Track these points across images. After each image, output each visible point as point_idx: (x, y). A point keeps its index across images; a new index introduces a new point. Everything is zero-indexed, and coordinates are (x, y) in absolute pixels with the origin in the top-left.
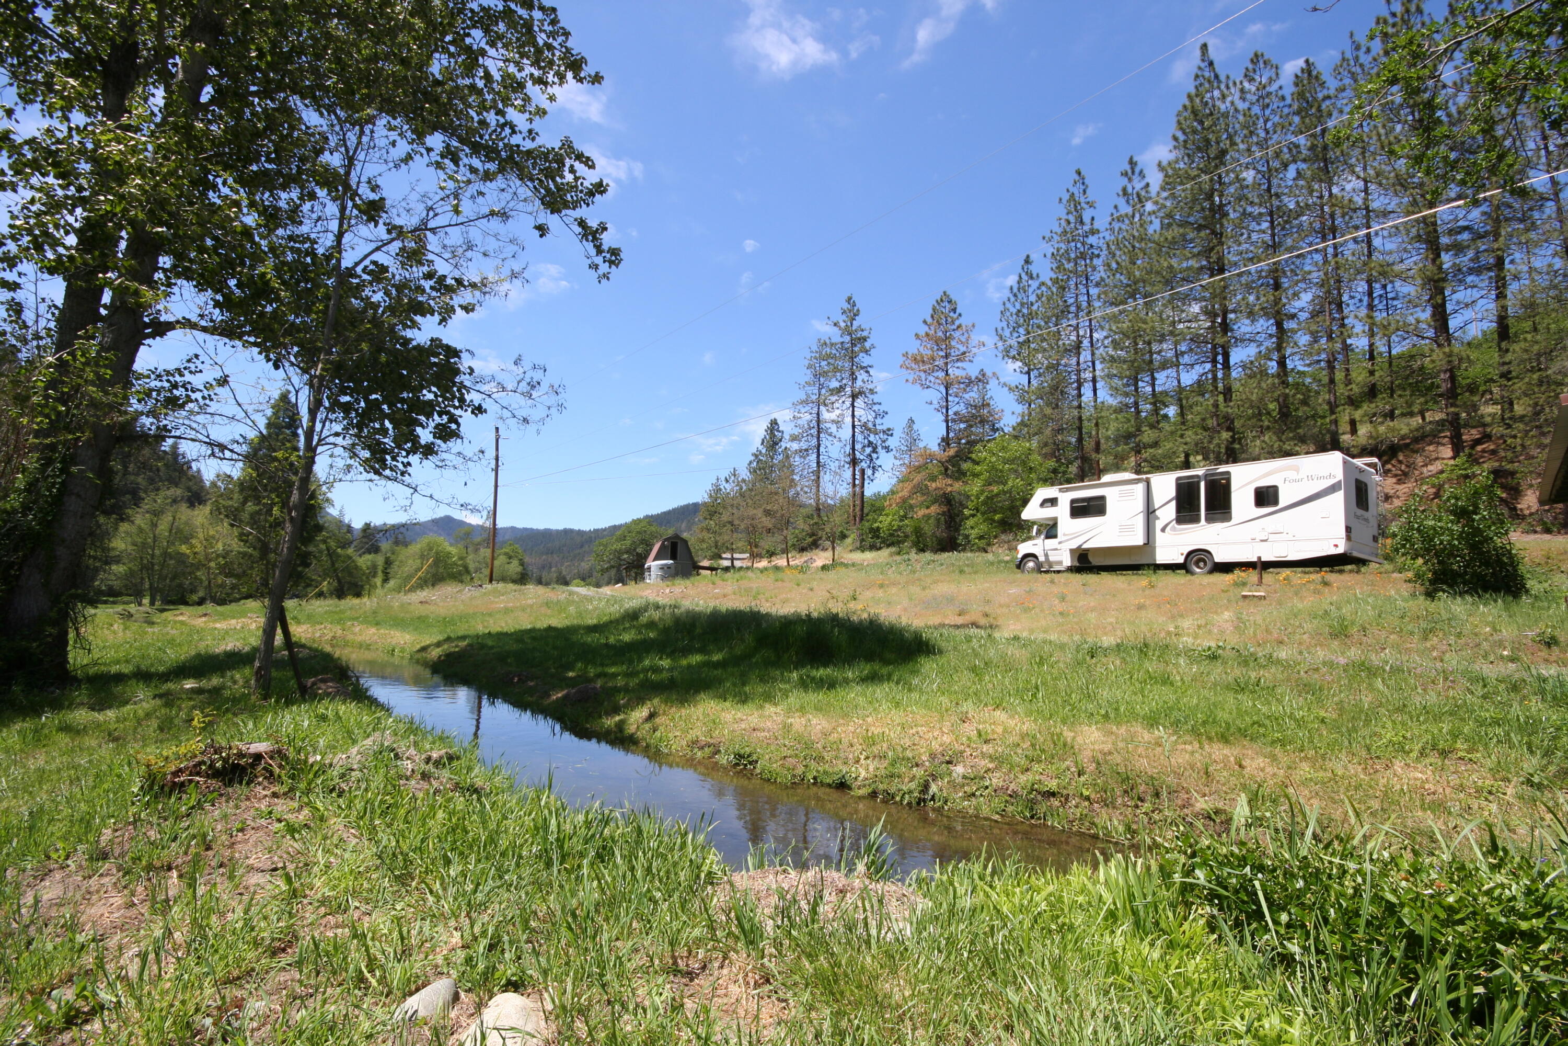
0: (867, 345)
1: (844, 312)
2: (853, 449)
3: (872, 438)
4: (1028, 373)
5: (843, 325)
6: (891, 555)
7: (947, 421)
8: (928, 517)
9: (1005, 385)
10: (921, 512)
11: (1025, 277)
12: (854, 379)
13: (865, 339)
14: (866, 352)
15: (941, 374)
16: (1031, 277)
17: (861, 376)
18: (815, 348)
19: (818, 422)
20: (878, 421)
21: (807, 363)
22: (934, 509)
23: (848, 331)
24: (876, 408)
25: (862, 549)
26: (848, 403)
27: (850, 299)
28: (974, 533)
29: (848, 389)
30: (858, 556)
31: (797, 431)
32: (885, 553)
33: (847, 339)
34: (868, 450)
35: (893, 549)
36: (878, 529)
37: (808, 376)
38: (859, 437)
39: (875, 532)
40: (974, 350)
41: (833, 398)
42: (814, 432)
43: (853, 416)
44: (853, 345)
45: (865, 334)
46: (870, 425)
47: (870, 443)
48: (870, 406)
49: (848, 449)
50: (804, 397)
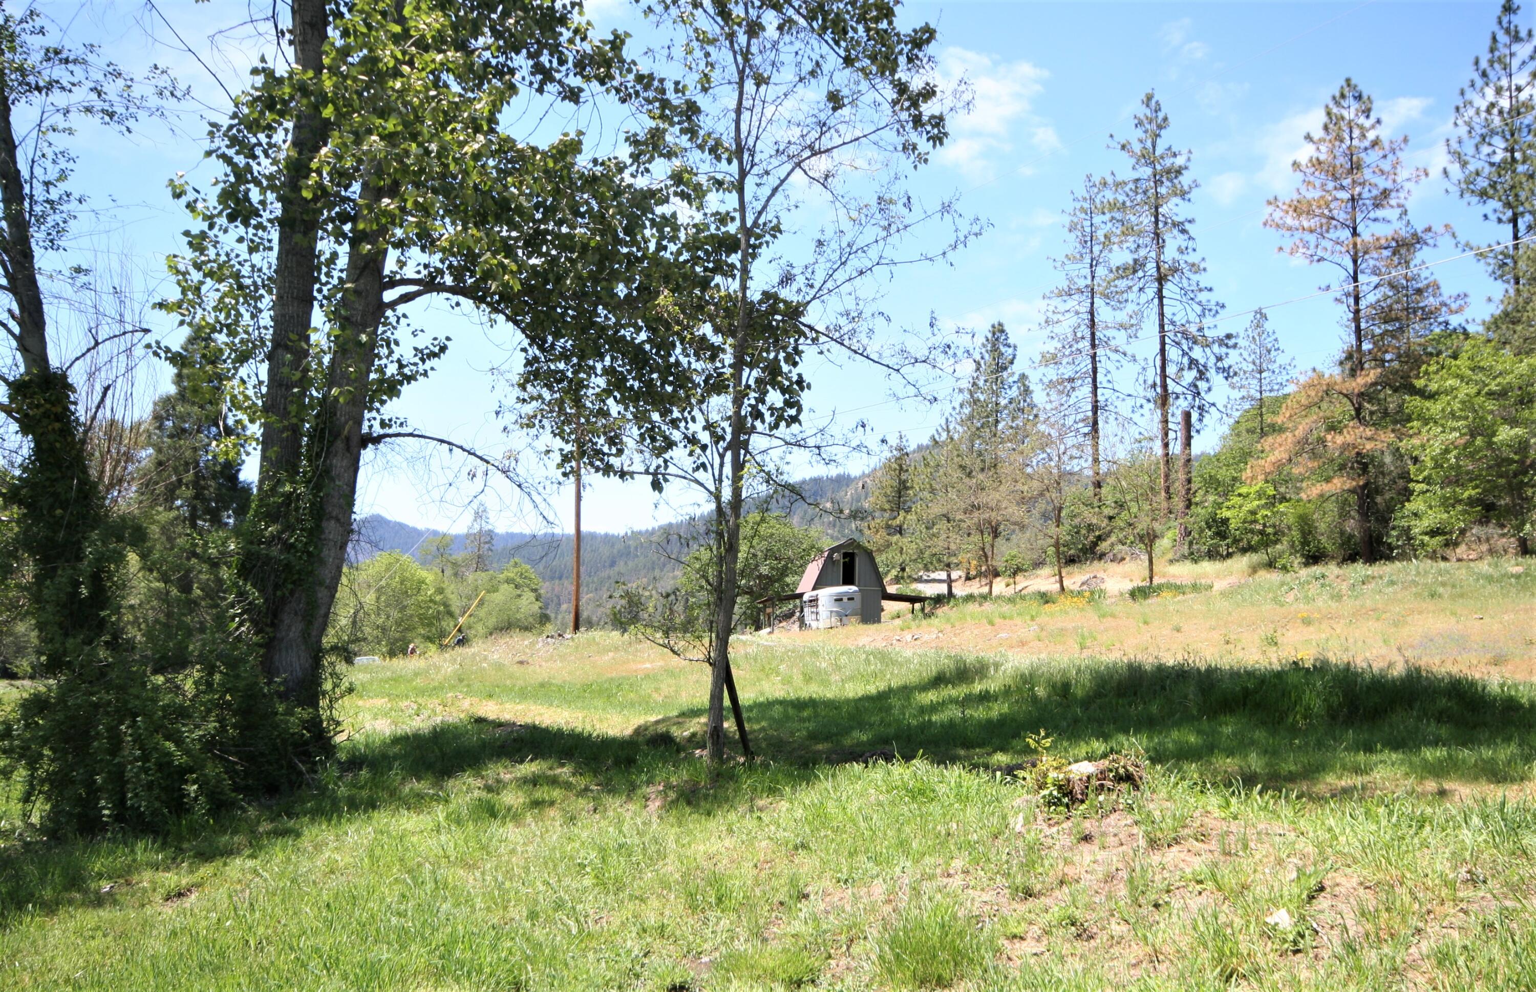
0: (1185, 180)
1: (1140, 124)
2: (1164, 376)
3: (1197, 353)
4: (1514, 221)
5: (1137, 148)
6: (1254, 570)
7: (1357, 319)
8: (1323, 498)
9: (1468, 246)
10: (1313, 490)
11: (1503, 38)
12: (1161, 247)
13: (1179, 172)
14: (1183, 194)
15: (1346, 234)
16: (1517, 38)
17: (1173, 242)
18: (1081, 192)
19: (1092, 324)
20: (1208, 321)
21: (1067, 220)
22: (1340, 484)
23: (1148, 158)
24: (1203, 297)
25: (1193, 557)
26: (1151, 291)
27: (1149, 98)
28: (1418, 527)
29: (1151, 267)
30: (1184, 572)
31: (1052, 347)
32: (1241, 563)
33: (1147, 172)
34: (1190, 376)
35: (1255, 558)
36: (1225, 521)
37: (1072, 243)
38: (1173, 353)
39: (1220, 527)
40: (1407, 185)
41: (1122, 284)
42: (1085, 344)
43: (1162, 315)
44: (1158, 183)
45: (1180, 161)
46: (1193, 329)
47: (1193, 363)
48: (1189, 295)
49: (1152, 375)
50: (1064, 284)
